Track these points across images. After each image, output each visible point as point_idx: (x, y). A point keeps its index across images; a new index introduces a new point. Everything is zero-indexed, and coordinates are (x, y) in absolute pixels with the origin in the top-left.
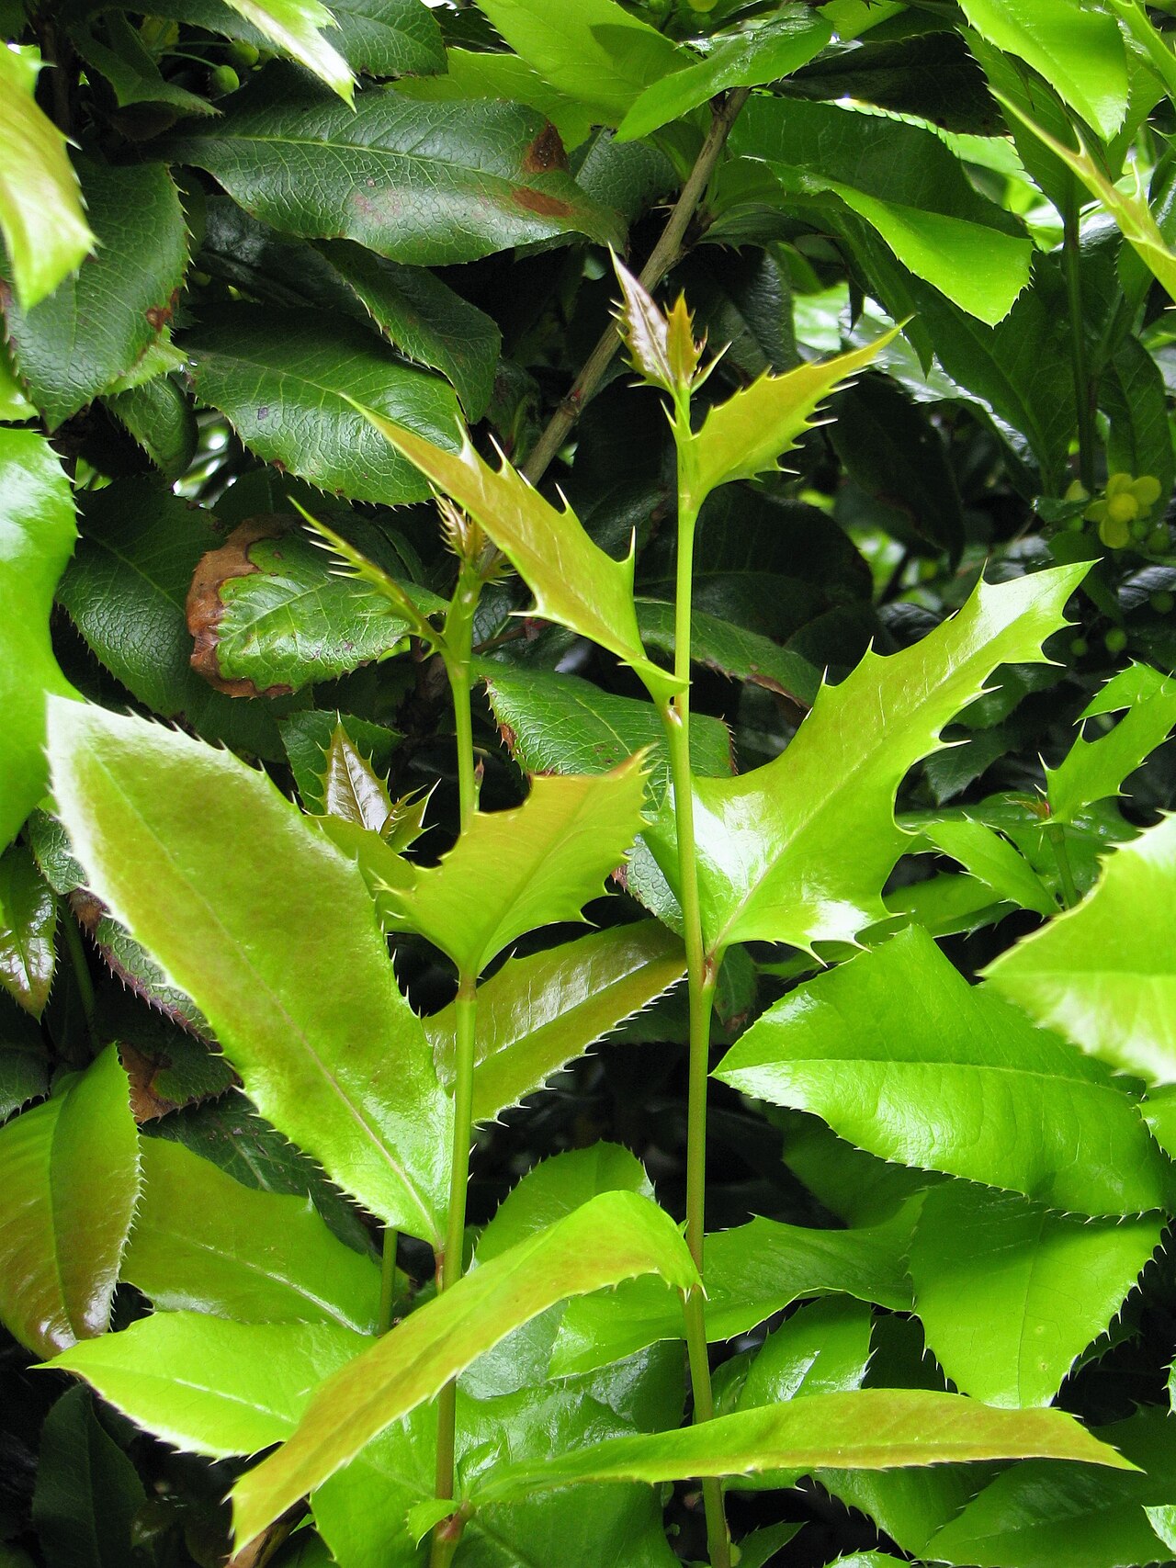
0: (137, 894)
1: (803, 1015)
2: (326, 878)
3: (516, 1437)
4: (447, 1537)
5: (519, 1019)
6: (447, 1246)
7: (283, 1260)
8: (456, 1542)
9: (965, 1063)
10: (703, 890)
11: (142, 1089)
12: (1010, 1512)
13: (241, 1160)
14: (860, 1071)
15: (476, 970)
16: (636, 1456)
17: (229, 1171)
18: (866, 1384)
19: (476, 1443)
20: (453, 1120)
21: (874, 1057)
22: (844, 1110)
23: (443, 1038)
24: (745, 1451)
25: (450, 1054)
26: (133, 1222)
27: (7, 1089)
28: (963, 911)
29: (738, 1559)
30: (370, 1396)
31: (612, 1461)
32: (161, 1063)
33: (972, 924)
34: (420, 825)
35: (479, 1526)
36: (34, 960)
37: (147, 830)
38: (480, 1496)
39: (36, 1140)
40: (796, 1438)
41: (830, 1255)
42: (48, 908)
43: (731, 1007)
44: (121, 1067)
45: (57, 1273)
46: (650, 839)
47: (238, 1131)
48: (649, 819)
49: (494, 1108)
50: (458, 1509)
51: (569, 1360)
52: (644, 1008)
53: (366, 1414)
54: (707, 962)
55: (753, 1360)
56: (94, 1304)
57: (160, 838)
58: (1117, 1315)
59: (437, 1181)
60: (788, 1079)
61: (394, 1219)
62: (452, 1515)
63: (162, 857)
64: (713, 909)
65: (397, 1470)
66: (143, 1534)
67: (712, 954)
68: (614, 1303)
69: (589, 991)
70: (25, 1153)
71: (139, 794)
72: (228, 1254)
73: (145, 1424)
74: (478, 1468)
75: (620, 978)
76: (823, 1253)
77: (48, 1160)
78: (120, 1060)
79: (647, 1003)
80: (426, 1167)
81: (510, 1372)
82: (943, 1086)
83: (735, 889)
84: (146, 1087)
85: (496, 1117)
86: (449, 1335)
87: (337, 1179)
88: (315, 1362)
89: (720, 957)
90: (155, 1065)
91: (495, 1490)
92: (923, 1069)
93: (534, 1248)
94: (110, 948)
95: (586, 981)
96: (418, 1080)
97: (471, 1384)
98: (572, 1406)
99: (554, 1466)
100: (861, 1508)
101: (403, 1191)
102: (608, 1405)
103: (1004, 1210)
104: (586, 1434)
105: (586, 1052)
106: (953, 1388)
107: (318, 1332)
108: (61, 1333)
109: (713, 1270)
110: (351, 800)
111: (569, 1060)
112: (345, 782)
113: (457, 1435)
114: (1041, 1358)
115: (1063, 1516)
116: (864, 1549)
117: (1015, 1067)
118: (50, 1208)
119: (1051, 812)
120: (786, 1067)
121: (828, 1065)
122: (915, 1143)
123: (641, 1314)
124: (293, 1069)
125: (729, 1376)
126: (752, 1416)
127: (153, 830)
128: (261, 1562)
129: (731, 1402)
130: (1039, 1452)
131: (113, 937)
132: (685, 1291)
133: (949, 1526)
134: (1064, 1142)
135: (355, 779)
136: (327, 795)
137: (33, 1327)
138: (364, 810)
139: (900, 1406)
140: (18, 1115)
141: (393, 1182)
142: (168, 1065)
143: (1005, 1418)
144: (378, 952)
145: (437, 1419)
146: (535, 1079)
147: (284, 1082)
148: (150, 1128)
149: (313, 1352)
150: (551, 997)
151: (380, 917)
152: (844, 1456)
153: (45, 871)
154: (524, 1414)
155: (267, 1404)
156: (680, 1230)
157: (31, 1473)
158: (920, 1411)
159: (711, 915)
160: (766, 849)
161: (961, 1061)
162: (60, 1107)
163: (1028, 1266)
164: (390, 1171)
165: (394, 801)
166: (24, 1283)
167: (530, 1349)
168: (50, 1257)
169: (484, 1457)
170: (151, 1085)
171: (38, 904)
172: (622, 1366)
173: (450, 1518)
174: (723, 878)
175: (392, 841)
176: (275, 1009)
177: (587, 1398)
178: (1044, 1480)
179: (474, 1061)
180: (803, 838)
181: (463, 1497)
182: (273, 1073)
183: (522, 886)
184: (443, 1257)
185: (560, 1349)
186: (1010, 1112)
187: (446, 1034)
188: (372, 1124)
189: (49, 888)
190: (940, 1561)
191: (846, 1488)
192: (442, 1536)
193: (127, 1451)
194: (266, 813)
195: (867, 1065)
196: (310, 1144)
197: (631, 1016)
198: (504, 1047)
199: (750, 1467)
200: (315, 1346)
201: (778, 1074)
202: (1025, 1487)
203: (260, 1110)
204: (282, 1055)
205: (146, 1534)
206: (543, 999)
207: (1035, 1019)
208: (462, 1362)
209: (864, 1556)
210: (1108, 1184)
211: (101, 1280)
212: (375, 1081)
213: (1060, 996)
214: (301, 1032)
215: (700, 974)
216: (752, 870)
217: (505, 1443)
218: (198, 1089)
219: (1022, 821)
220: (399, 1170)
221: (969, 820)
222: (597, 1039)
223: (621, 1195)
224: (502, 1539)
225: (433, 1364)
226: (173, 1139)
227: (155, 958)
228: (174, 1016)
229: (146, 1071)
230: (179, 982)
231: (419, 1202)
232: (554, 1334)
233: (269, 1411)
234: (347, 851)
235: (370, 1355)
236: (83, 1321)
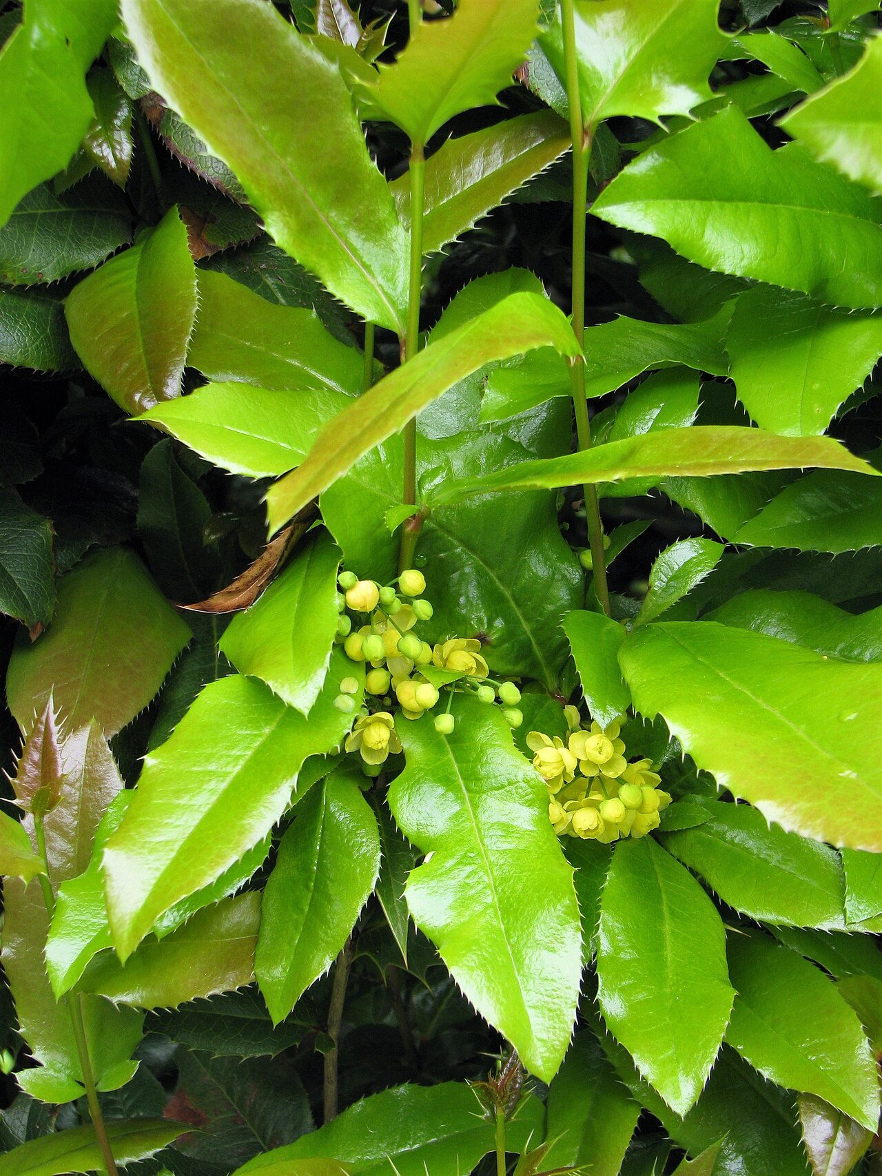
0: (185, 90)
1: (653, 168)
2: (316, 77)
3: (457, 464)
4: (412, 530)
5: (455, 181)
6: (407, 335)
7: (297, 351)
8: (418, 533)
9: (766, 203)
10: (582, 81)
11: (196, 237)
12: (793, 512)
13: (266, 286)
14: (692, 207)
15: (423, 141)
16: (538, 473)
17: (259, 293)
18: (696, 423)
19: (430, 468)
20: (410, 248)
21: (703, 198)
22: (682, 235)
23: (402, 195)
24: (614, 467)
25: (407, 207)
26: (194, 326)
27: (105, 239)
28: (767, 100)
29: (609, 545)
30: (358, 431)
31: (523, 477)
32: (209, 219)
33: (773, 108)
34: (383, 44)
35: (433, 523)
36: (118, 147)
37: (191, 45)
38: (434, 502)
39: (125, 273)
40: (648, 459)
41: (671, 341)
42: (126, 110)
43: (603, 174)
44: (181, 221)
45: (144, 362)
46: (544, 44)
47: (263, 266)
48: (542, 29)
49: (439, 243)
50: (419, 511)
51: (493, 412)
52: (542, 171)
53: (355, 444)
54: (585, 132)
55: (618, 411)
56: (170, 381)
57: (199, 50)
58: (870, 376)
59: (399, 289)
60: (643, 213)
61: (370, 315)
62: (415, 515)
63: (201, 64)
64: (589, 94)
65: (378, 487)
66: (210, 537)
67: (589, 127)
68: (523, 373)
69: (504, 161)
70: (118, 282)
71: (183, 19)
72: (259, 347)
73: (207, 456)
74: (432, 484)
75: (525, 151)
76: (667, 339)
77: (134, 286)
78: (180, 216)
79: (544, 168)
80: (392, 280)
81: (452, 422)
82: (751, 219)
83: (604, 80)
84: (199, 235)
85: (440, 249)
86: (410, 390)
87: (331, 288)
88: (320, 415)
89: (594, 128)
90: (204, 221)
91: (443, 498)
92: (737, 207)
93: (467, 332)
94: (170, 138)
95: (501, 153)
96: (385, 220)
97: (427, 430)
98: (495, 443)
99: (483, 481)
100: (692, 509)
101: (377, 297)
102: (519, 443)
103: (792, 306)
104: (505, 461)
105: (502, 203)
106: (755, 425)
107: (321, 395)
108: (149, 401)
109: (590, 351)
110: (333, 26)
111: (490, 208)
112: (329, 14)
113: (417, 463)
114: (816, 405)
115: (829, 513)
116: (694, 536)
117: (801, 205)
118: (137, 318)
119: (830, 25)
120: (640, 205)
121: (670, 204)
122: (731, 258)
123: (541, 380)
124: (298, 213)
125: (602, 422)
126: (617, 446)
127: (194, 46)
128: (288, 548)
129: (603, 439)
130: (815, 464)
131: (172, 130)
132: (571, 359)
133: (751, 521)
134: (835, 257)
135: (336, 12)
136: (317, 24)
137: (130, 398)
138: (343, 34)
139: (719, 436)
140: (113, 256)
141: (369, 291)
142: (213, 221)
143: (791, 443)
144: (355, 131)
145: (403, 453)
146: (466, 222)
147: (292, 222)
148: (203, 264)
149: (318, 408)
150: (477, 165)
151: (355, 103)
152: (681, 468)
153: (122, 83)
154: (462, 449)
155: (289, 443)
156: (569, 320)
157: (135, 500)
158: (732, 440)
159: (587, 99)
160: (626, 52)
161: (764, 200)
162: (141, 251)
163: (808, 343)
164: (367, 283)
165: (364, 27)
166: (122, 368)
167: (466, 407)
168: (140, 351)
169: (435, 477)
170: (203, 234)
171: (118, 107)
172: (529, 418)
173: (414, 517)
174: (596, 72)
175: (365, 55)
176: (284, 171)
177: (506, 439)
178: (816, 490)
179: (423, 210)
180: (651, 42)
181: (422, 503)
182: (284, 215)
183: (454, 79)
184: (405, 341)
185: (486, 404)
186: (797, 235)
187: (405, 193)
188: (354, 251)
189: (126, 96)
190: (745, 544)
191: (682, 496)
192: (408, 529)
193: (199, 485)
194: (273, 32)
195: (698, 203)
196: (312, 265)
197: (533, 177)
198: (445, 201)
199: (616, 477)
200: (320, 404)
201: (635, 210)
202: (804, 495)
203: (276, 240)
204: (291, 204)
205: (213, 537)
206: (471, 167)
207: (816, 155)
208: (419, 407)
209: (694, 541)
210: (865, 287)
211: (174, 366)
212: (355, 221)
213: (833, 141)
214: (303, 188)
215: (580, 142)
216: (616, 66)
217: (450, 468)
218: (235, 237)
219: (809, 35)
220: (373, 282)
221: (771, 32)
222: (509, 193)
223: (527, 295)
224: (449, 532)
225: (400, 409)
226: (220, 271)
227: (199, 135)
228: (217, 184)
229: (199, 225)
230: (216, 151)
231: (388, 305)
232: (482, 394)
233: (290, 448)
234: (332, 60)
235: (357, 405)
236: (163, 392)
